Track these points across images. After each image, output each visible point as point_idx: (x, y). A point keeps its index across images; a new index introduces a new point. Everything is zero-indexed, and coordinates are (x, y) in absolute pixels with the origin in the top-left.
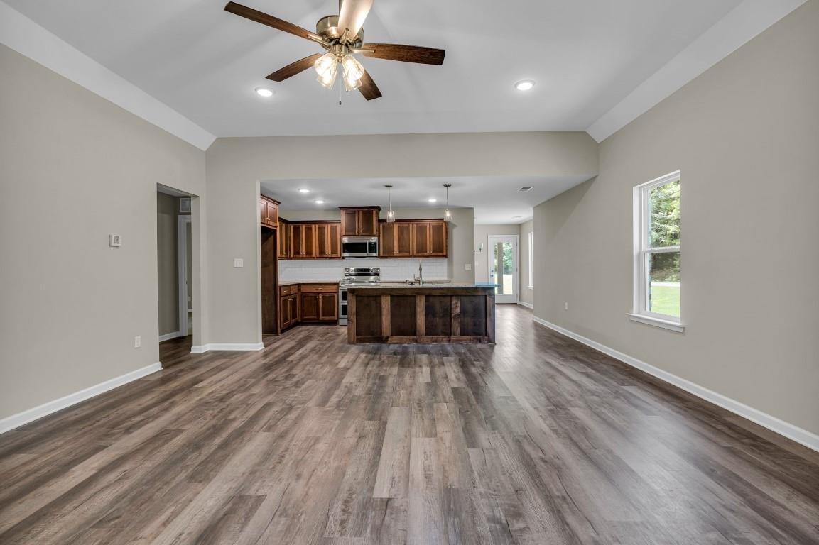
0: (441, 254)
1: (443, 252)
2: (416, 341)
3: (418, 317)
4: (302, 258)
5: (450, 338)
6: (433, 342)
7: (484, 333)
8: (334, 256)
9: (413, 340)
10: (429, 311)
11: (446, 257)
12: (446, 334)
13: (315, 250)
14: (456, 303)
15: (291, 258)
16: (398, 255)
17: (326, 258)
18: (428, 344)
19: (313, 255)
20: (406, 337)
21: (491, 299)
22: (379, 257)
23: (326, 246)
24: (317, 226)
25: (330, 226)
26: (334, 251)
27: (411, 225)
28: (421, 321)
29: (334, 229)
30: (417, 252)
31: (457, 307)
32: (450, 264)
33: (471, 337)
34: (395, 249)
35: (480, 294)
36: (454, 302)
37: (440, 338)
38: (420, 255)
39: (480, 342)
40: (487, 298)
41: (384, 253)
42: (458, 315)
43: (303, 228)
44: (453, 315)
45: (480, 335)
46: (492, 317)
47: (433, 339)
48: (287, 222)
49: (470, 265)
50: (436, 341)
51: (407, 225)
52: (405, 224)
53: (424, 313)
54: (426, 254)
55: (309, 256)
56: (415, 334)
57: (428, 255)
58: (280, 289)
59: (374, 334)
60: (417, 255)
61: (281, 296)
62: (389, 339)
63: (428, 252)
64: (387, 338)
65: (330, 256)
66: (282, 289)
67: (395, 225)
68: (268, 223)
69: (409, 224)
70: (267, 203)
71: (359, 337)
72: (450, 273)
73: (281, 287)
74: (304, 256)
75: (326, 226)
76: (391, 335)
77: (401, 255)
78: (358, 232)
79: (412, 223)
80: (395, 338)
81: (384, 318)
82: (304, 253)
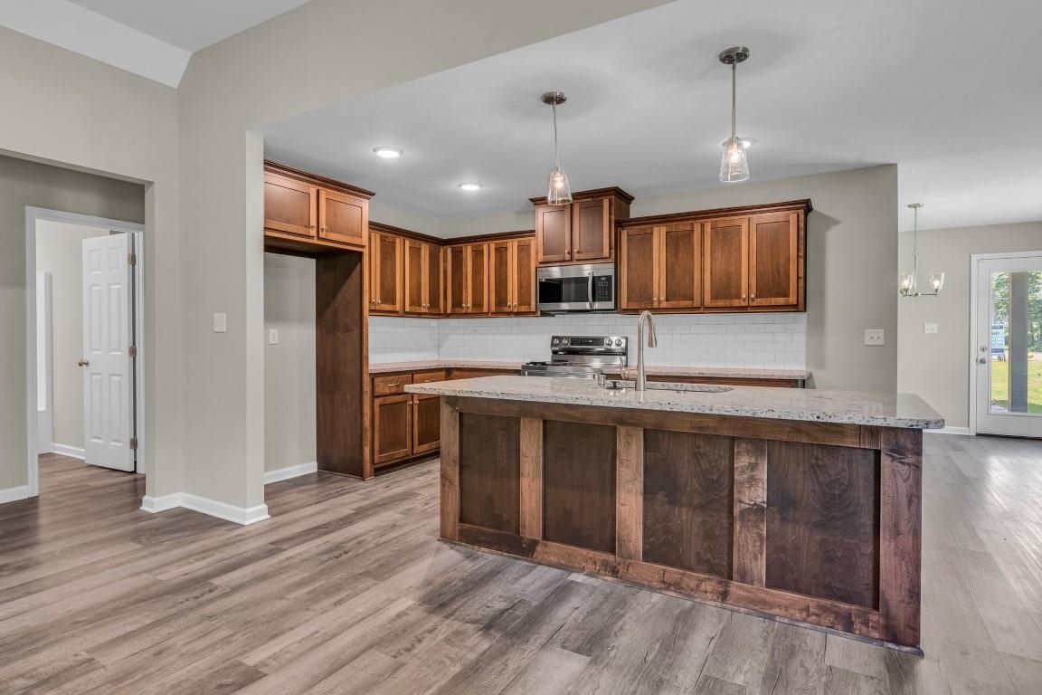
0: (781, 301)
1: (786, 295)
2: (614, 572)
3: (621, 495)
4: (467, 315)
5: (727, 585)
6: (668, 585)
7: (869, 596)
8: (523, 309)
9: (605, 564)
10: (658, 483)
11: (798, 307)
12: (712, 569)
13: (489, 299)
14: (753, 467)
15: (447, 316)
16: (664, 305)
17: (509, 314)
18: (652, 589)
19: (485, 309)
20: (584, 551)
21: (904, 470)
22: (617, 309)
23: (510, 287)
24: (493, 246)
25: (516, 244)
26: (523, 300)
27: (697, 228)
28: (630, 508)
29: (523, 250)
30: (715, 297)
31: (752, 481)
32: (817, 327)
33: (812, 602)
34: (656, 290)
35: (850, 442)
36: (742, 461)
37: (691, 579)
38: (720, 303)
39: (849, 628)
40: (885, 461)
41: (629, 299)
42: (757, 510)
43: (468, 251)
44: (736, 511)
45: (851, 602)
46: (907, 540)
47: (668, 578)
48: (438, 243)
49: (881, 332)
50: (676, 586)
51: (688, 228)
52: (683, 227)
53: (640, 486)
54: (736, 303)
55: (478, 312)
56: (613, 551)
57: (743, 304)
58: (373, 380)
59: (498, 522)
60: (714, 305)
61: (374, 397)
62: (539, 548)
63: (744, 296)
64: (534, 543)
65: (516, 310)
66: (377, 380)
67: (656, 230)
68: (322, 235)
69: (692, 225)
70: (318, 191)
71: (466, 526)
72: (816, 354)
73: (374, 376)
74: (470, 311)
75: (509, 245)
76: (545, 538)
77: (670, 304)
78: (571, 253)
79: (702, 221)
80: (555, 550)
81: (525, 482)
82: (470, 305)
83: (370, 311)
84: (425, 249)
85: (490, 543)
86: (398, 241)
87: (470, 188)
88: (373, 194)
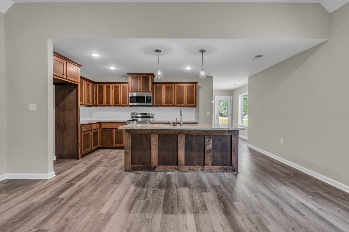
0: (192, 105)
1: (193, 103)
2: (177, 170)
3: (179, 151)
4: (104, 106)
5: (203, 167)
6: (190, 170)
7: (230, 164)
8: (124, 105)
9: (175, 168)
10: (188, 147)
11: (195, 106)
12: (200, 165)
13: (112, 101)
14: (209, 141)
15: (97, 106)
16: (165, 105)
17: (119, 106)
18: (187, 172)
19: (111, 104)
20: (170, 166)
21: (236, 138)
22: (153, 106)
23: (119, 98)
24: (114, 86)
25: (121, 86)
26: (124, 101)
27: (173, 86)
28: (181, 154)
29: (124, 88)
30: (177, 103)
31: (209, 144)
32: (197, 111)
33: (220, 167)
34: (163, 101)
35: (227, 134)
36: (207, 140)
37: (195, 168)
38: (179, 105)
39: (226, 171)
40: (233, 137)
41: (156, 103)
42: (210, 150)
43: (105, 87)
44: (206, 150)
45: (227, 166)
46: (236, 152)
47: (190, 169)
48: (94, 83)
49: (210, 112)
50: (193, 170)
51: (171, 86)
52: (170, 85)
53: (184, 148)
54: (182, 105)
55: (108, 105)
56: (177, 165)
57: (184, 105)
58: (81, 127)
59: (144, 163)
60: (177, 105)
61: (81, 132)
62: (157, 168)
63: (184, 103)
64: (155, 167)
65: (121, 105)
66: (83, 127)
67: (163, 85)
68: (67, 78)
69: (172, 85)
70: (66, 63)
71: (134, 166)
72: (197, 117)
73: (81, 125)
74: (105, 105)
75: (119, 86)
76: (158, 165)
77: (167, 105)
78: (140, 90)
79: (175, 84)
80: (162, 167)
81: (153, 151)
82: (105, 103)
83: (80, 104)
84: (91, 85)
85: (142, 169)
86: (84, 81)
87: (113, 68)
88: (81, 66)
